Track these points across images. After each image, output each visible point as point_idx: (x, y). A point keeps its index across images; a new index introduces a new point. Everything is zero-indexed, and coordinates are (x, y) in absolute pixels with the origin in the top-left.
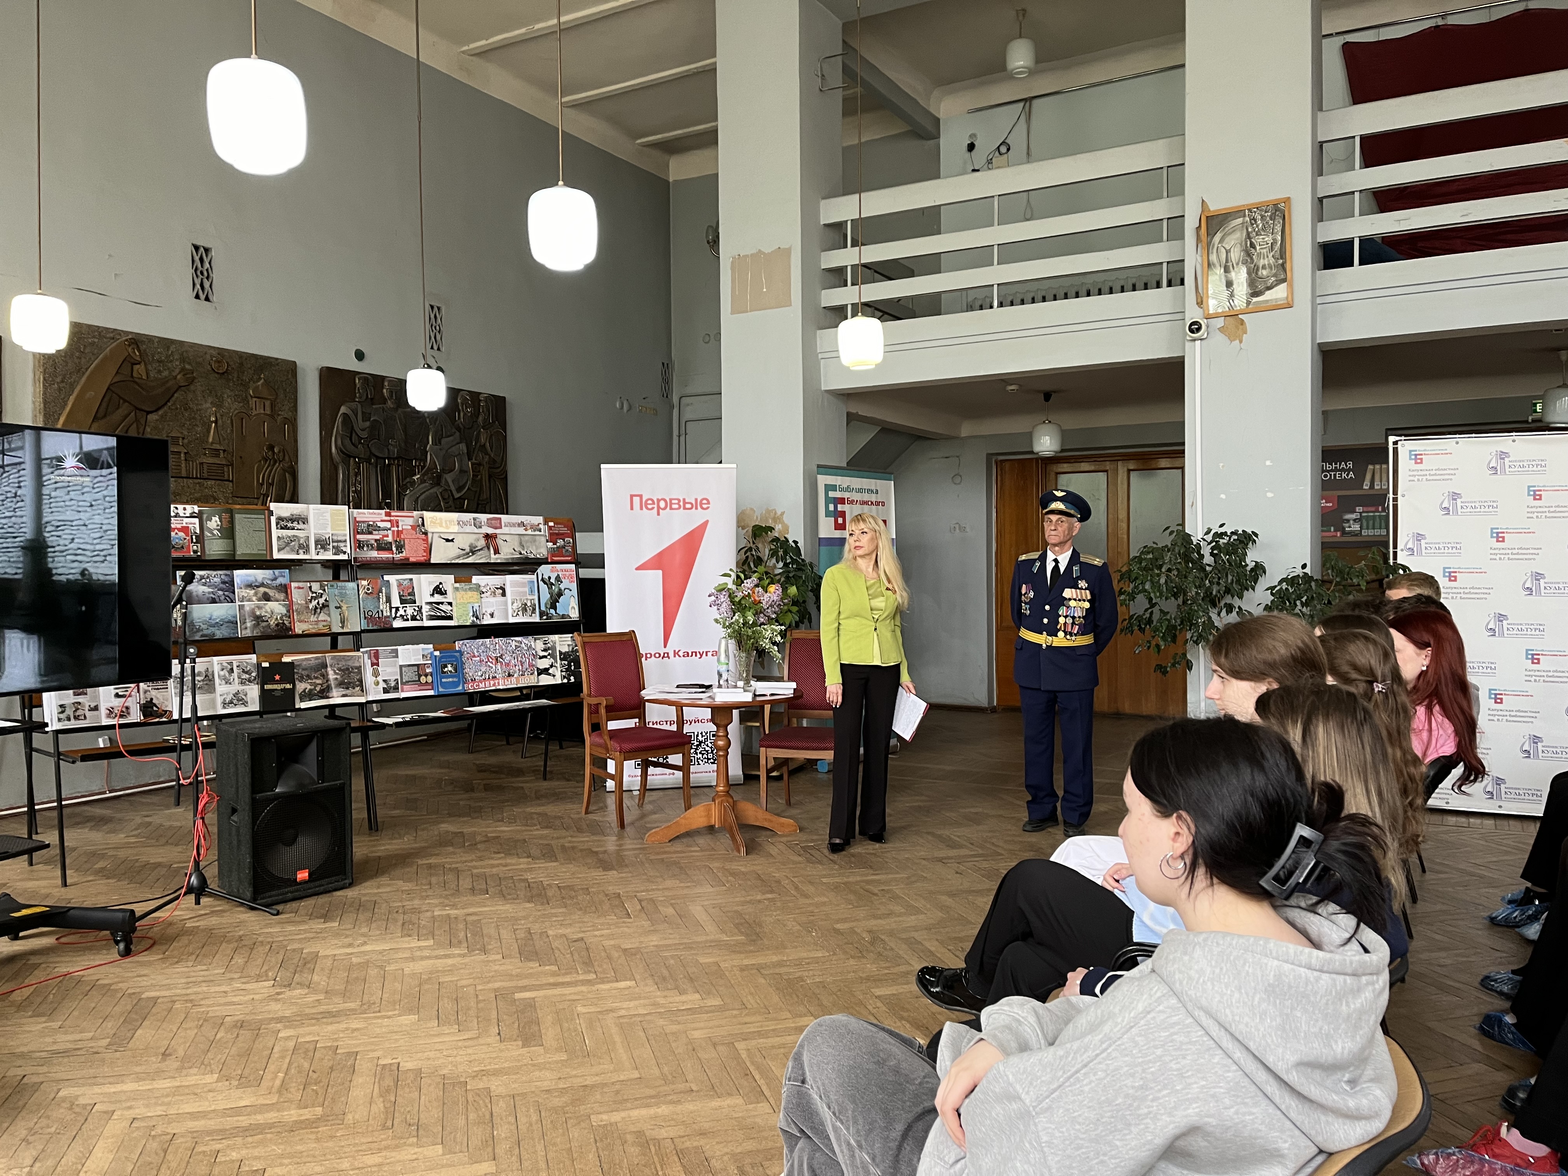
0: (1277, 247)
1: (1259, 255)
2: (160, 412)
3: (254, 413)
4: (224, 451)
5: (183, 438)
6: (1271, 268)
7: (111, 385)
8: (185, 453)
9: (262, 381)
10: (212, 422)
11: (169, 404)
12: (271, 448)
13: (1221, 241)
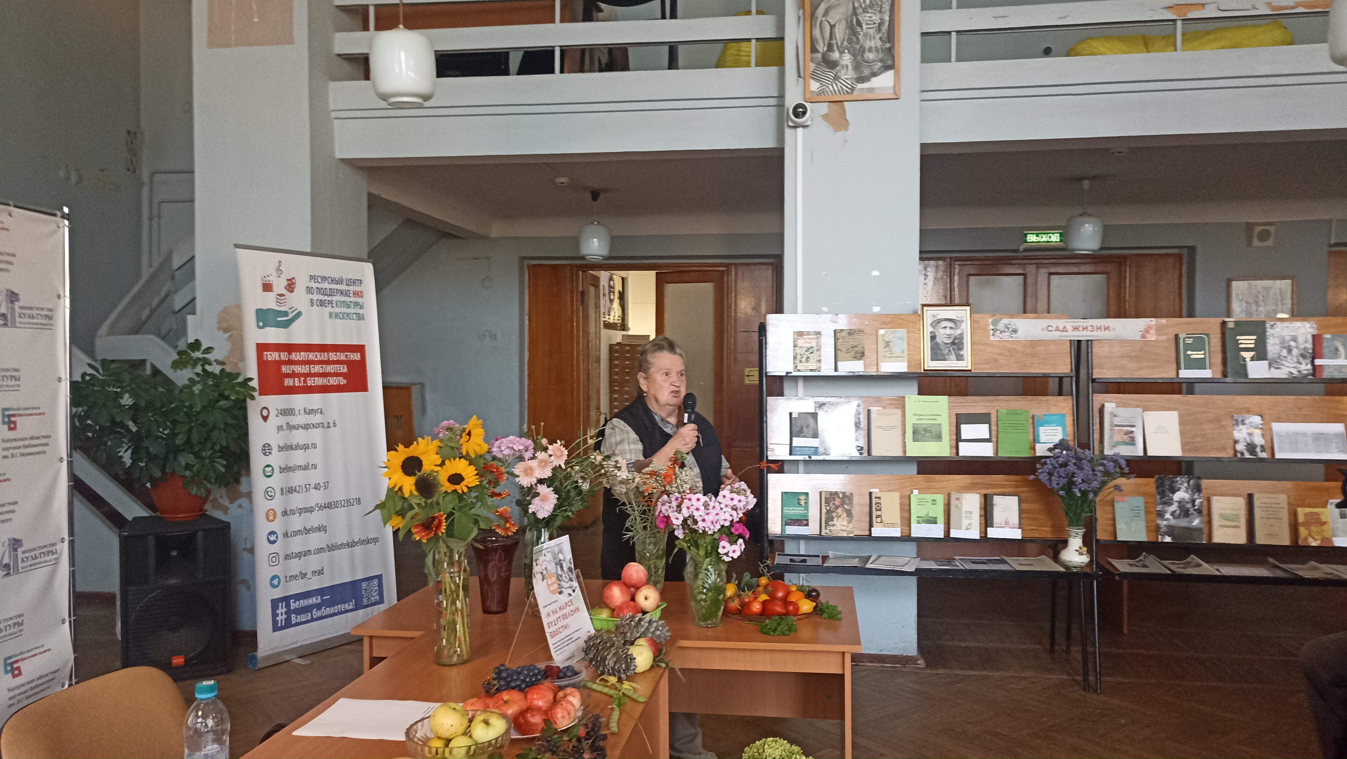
0: (885, 28)
1: (866, 35)
6: (877, 51)
13: (826, 13)
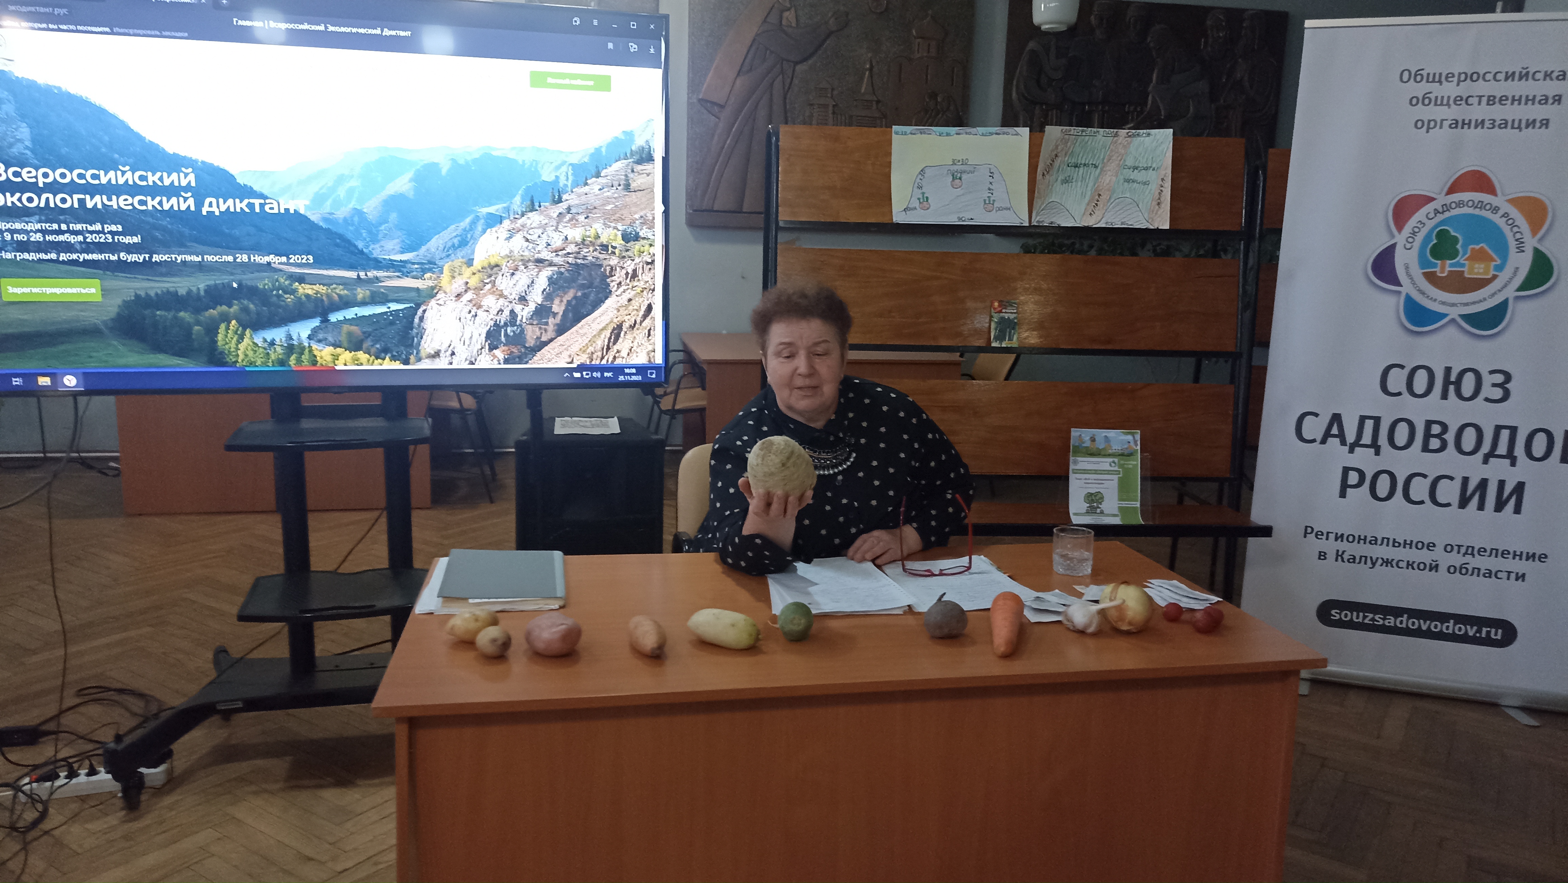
2: (810, 62)
3: (917, 56)
4: (878, 102)
5: (833, 89)
7: (757, 35)
8: (834, 106)
9: (929, 18)
10: (867, 70)
11: (820, 52)
12: (933, 96)
